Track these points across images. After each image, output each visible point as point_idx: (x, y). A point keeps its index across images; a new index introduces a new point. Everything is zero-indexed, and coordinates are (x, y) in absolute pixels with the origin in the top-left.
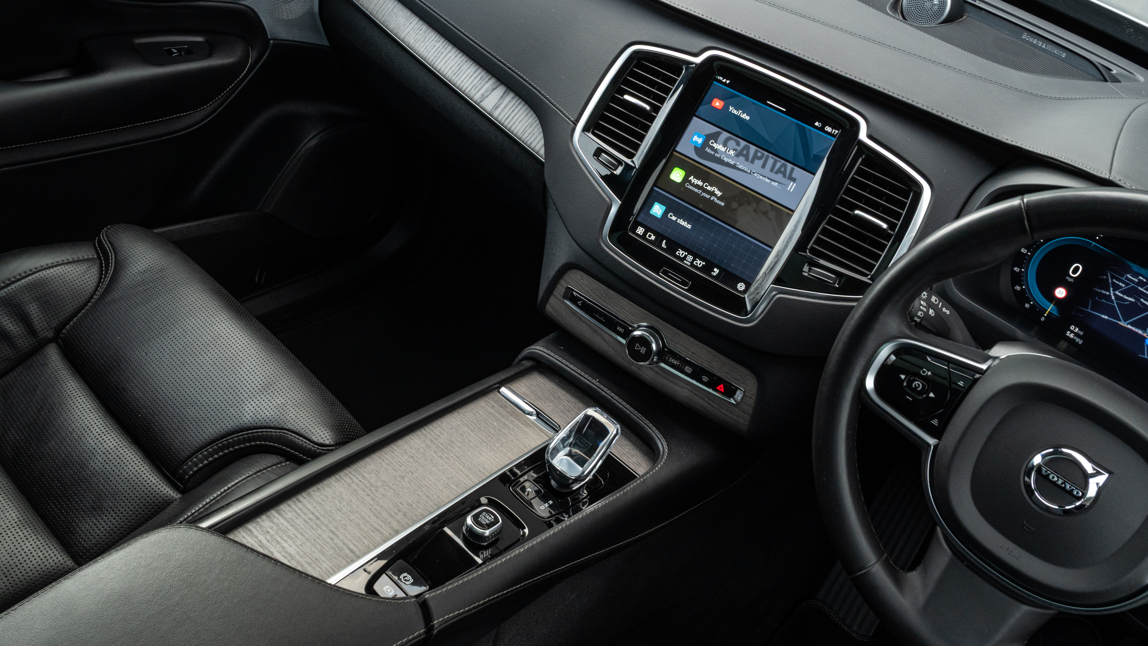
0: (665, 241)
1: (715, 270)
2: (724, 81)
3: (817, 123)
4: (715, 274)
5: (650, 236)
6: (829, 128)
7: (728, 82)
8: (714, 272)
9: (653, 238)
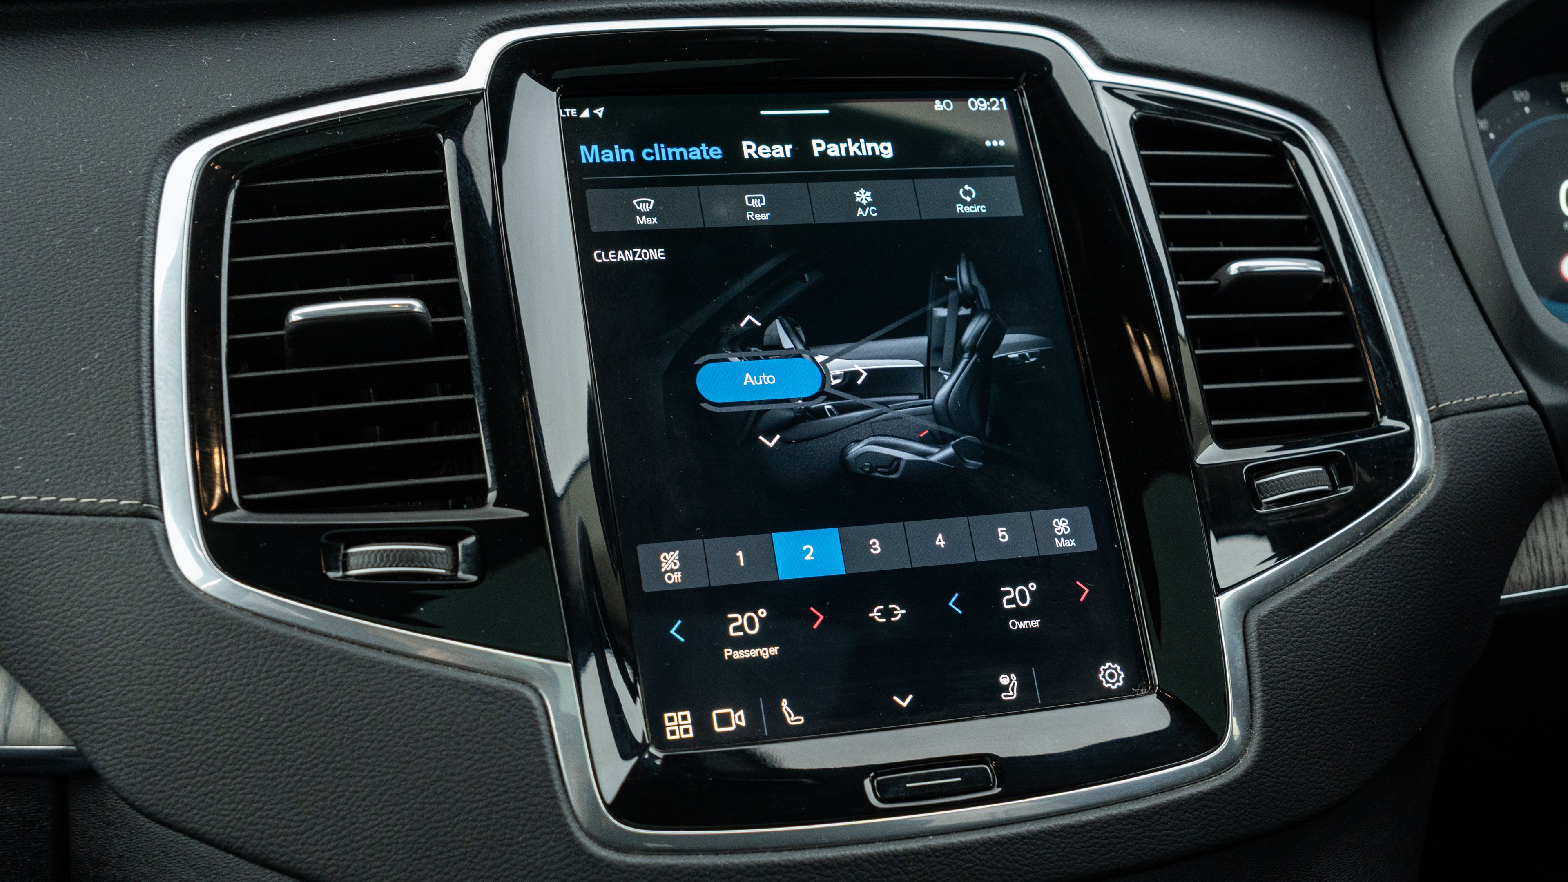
0: (784, 703)
1: (1004, 680)
2: (586, 114)
3: (938, 102)
4: (1012, 695)
5: (724, 720)
6: (977, 102)
7: (600, 112)
8: (1006, 688)
9: (738, 719)
